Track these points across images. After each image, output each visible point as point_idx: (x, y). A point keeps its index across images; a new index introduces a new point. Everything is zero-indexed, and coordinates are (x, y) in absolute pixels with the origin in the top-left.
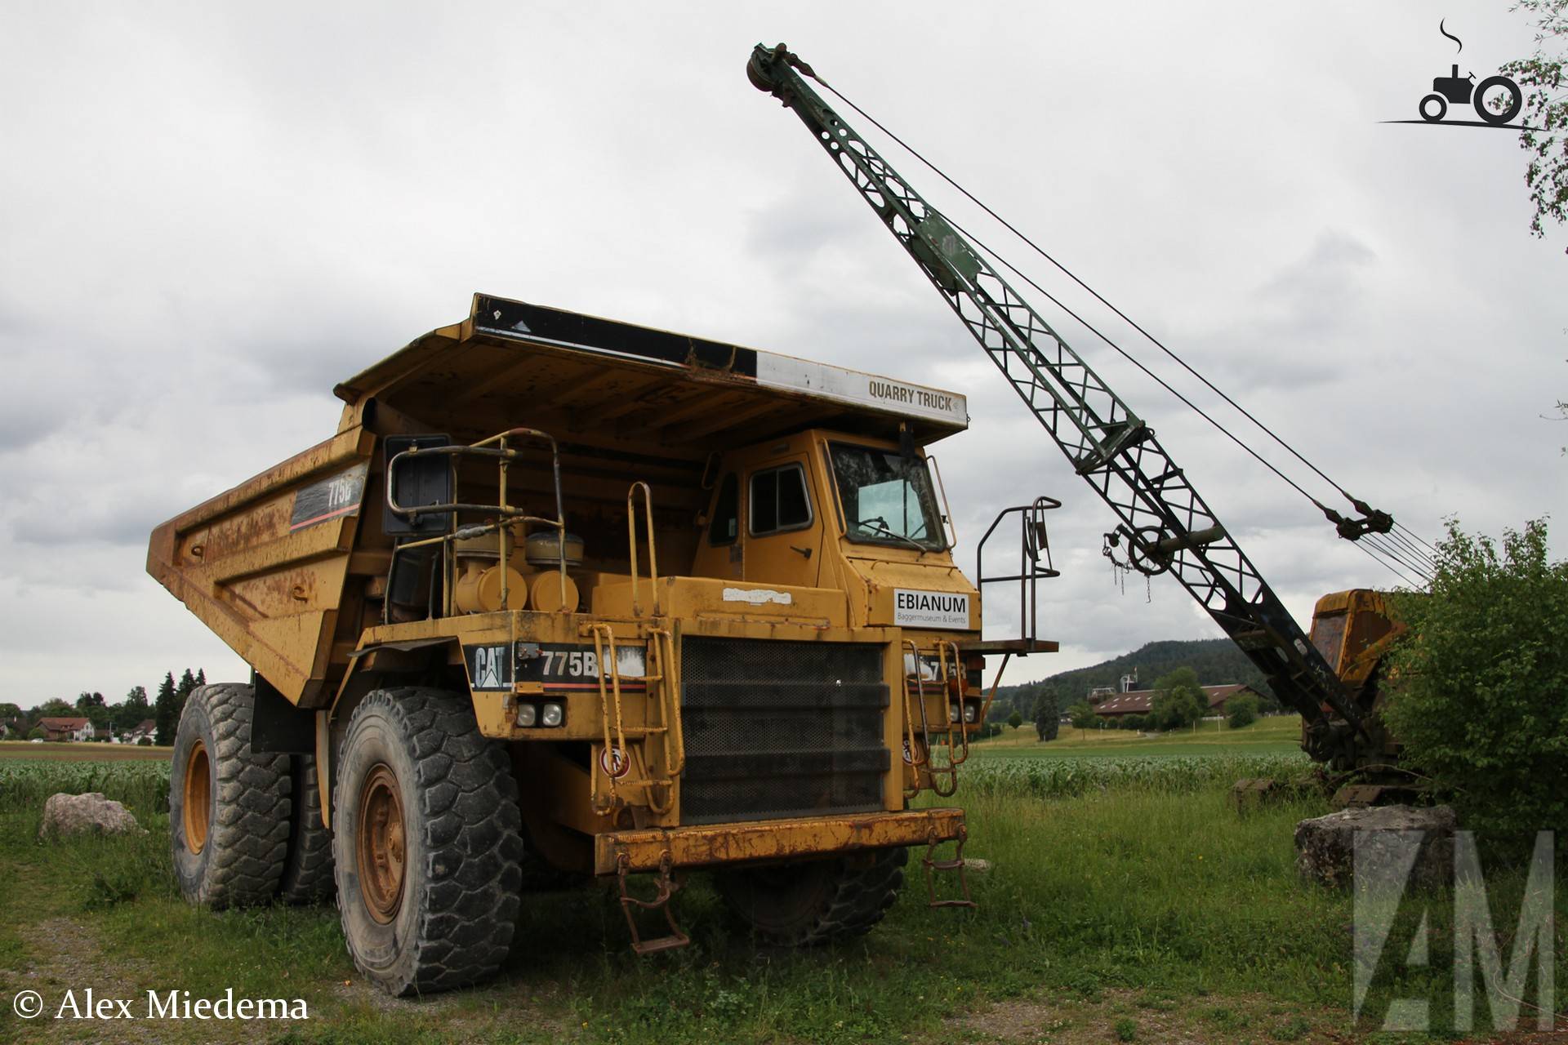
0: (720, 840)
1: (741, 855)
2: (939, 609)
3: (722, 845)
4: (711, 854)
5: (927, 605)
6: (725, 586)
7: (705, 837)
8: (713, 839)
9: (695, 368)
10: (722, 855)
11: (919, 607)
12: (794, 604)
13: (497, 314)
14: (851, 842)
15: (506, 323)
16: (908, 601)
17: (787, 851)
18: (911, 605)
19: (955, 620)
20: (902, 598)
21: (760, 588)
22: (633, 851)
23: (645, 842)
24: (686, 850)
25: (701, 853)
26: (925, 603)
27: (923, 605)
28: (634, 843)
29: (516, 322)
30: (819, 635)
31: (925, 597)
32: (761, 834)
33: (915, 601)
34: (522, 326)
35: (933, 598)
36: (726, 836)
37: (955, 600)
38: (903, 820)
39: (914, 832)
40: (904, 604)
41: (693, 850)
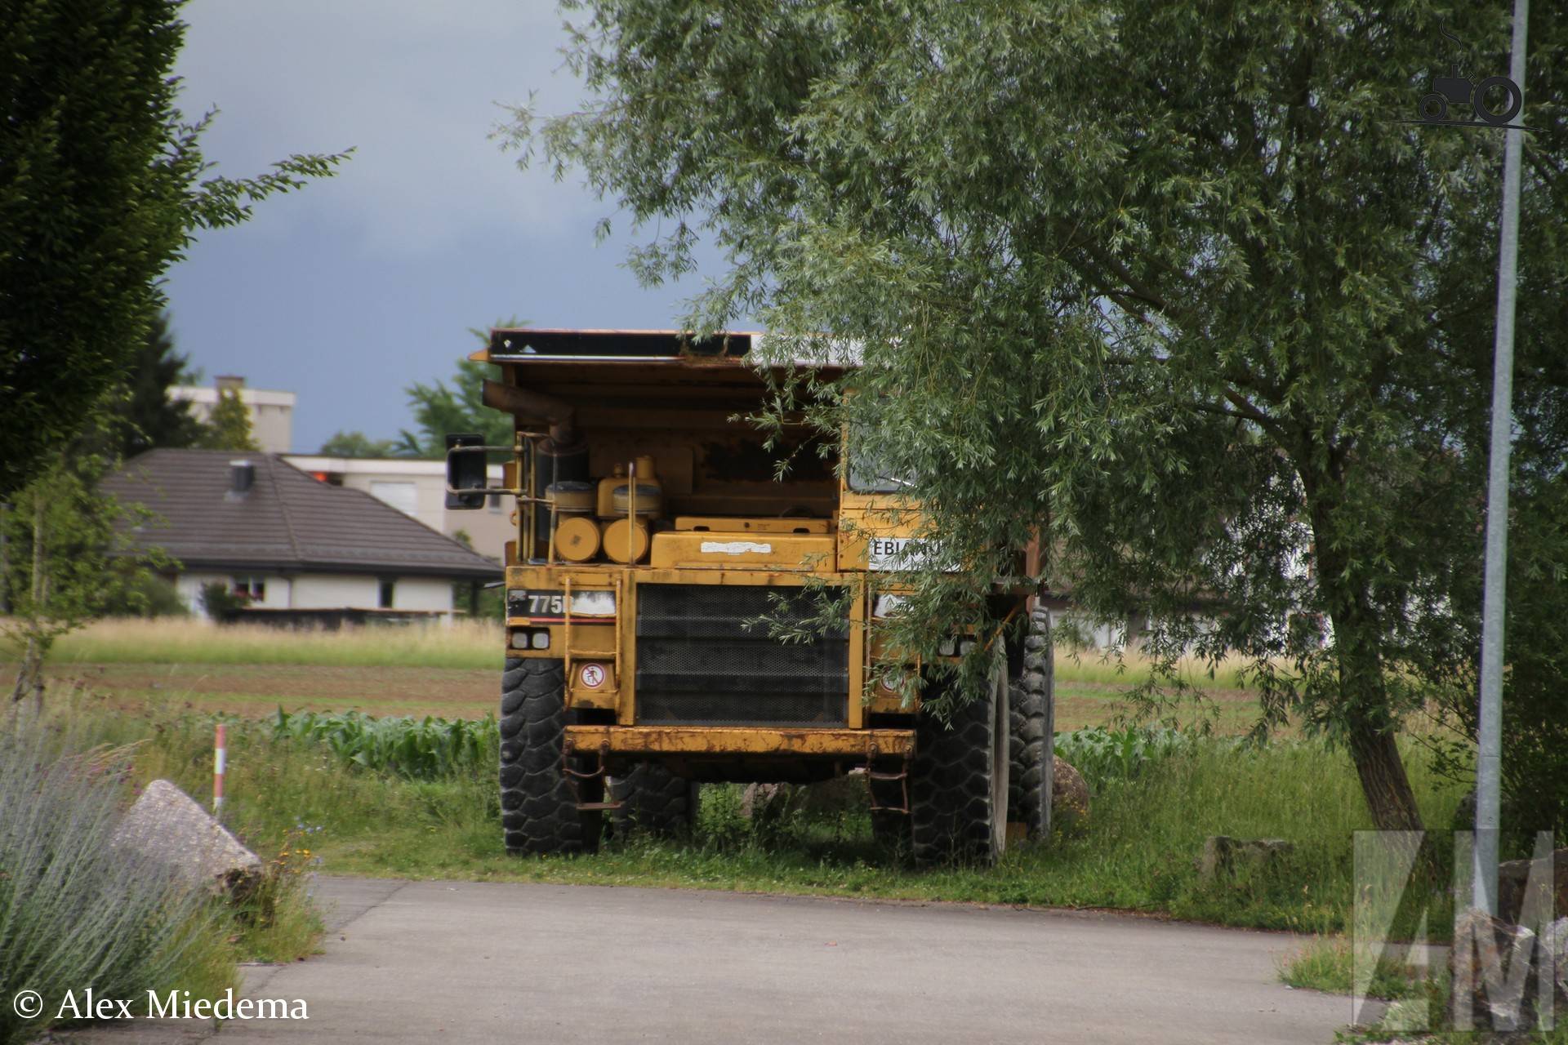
0: (654, 736)
1: (673, 749)
3: (656, 740)
4: (646, 745)
6: (703, 540)
7: (640, 733)
8: (648, 735)
9: (692, 358)
10: (656, 747)
12: (773, 552)
13: (507, 343)
14: (782, 748)
15: (515, 349)
16: (886, 548)
17: (717, 749)
18: (889, 551)
20: (879, 546)
21: (737, 541)
22: (579, 738)
23: (589, 733)
24: (624, 741)
25: (638, 744)
28: (580, 732)
29: (522, 347)
32: (693, 735)
33: (895, 548)
34: (528, 349)
36: (660, 734)
38: (840, 735)
39: (853, 746)
40: (882, 551)
41: (630, 741)
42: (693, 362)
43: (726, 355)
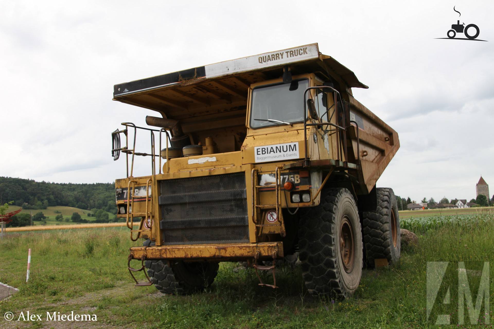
0: (164, 251)
1: (171, 257)
2: (280, 152)
3: (164, 253)
4: (160, 255)
5: (273, 151)
6: (189, 159)
7: (158, 249)
8: (161, 250)
10: (164, 256)
11: (269, 152)
12: (217, 161)
13: (119, 89)
14: (216, 254)
15: (122, 91)
16: (262, 151)
17: (189, 256)
18: (264, 152)
19: (290, 155)
20: (259, 150)
21: (202, 157)
22: (135, 253)
23: (138, 250)
24: (152, 253)
25: (157, 255)
26: (272, 150)
27: (271, 151)
28: (135, 250)
29: (124, 90)
30: (210, 173)
31: (272, 148)
32: (179, 249)
33: (266, 151)
34: (126, 90)
35: (277, 147)
36: (166, 249)
37: (290, 146)
38: (242, 247)
39: (248, 252)
40: (261, 153)
41: (154, 254)
42: (185, 83)
43: (196, 77)
